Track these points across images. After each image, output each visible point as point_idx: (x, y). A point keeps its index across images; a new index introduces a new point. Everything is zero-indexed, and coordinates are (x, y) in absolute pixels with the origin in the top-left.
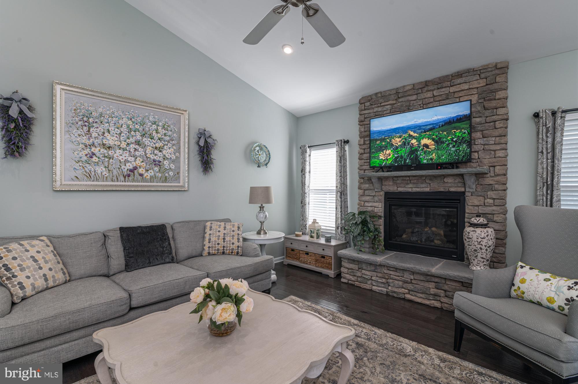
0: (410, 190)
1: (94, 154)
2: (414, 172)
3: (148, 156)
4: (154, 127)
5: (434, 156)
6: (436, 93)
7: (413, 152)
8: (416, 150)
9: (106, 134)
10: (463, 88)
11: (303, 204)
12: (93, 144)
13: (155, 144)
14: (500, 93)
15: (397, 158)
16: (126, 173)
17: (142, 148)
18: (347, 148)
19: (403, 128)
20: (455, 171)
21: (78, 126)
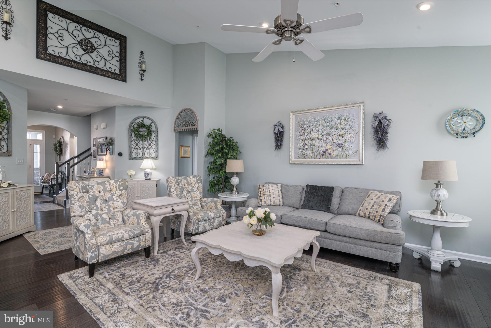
1: (306, 144)
3: (334, 141)
4: (339, 121)
9: (312, 132)
12: (306, 139)
13: (339, 133)
16: (321, 154)
17: (331, 137)
21: (299, 130)
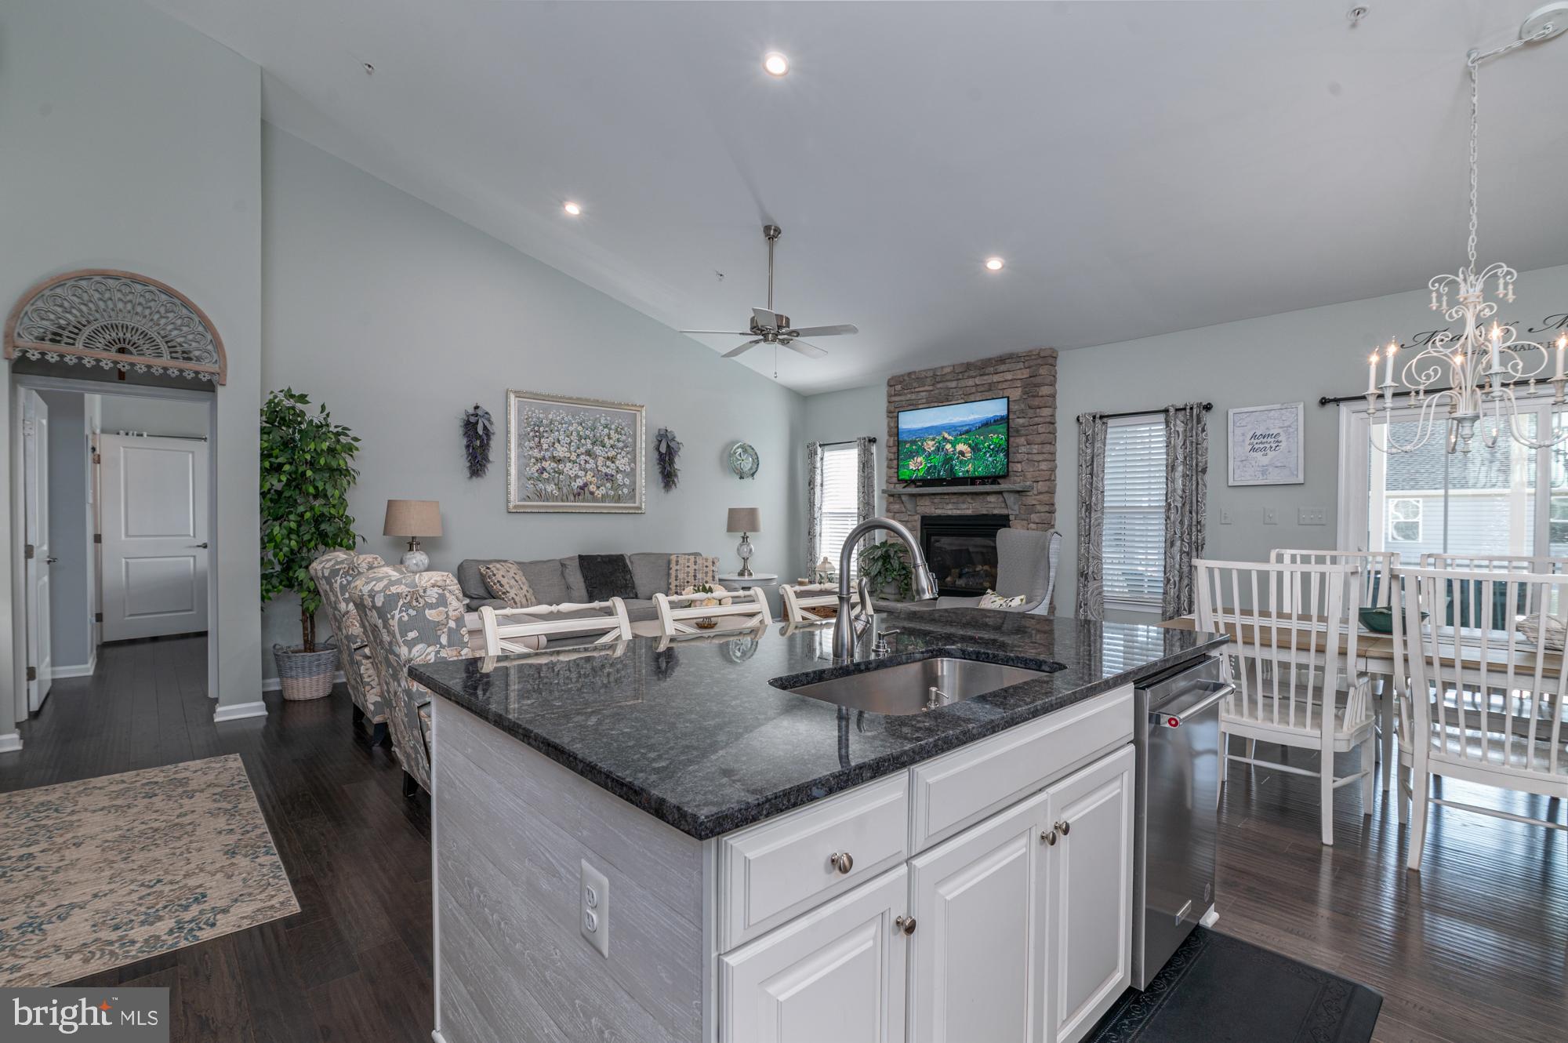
0: (950, 513)
1: (544, 469)
2: (945, 488)
3: (599, 469)
4: (606, 431)
5: (970, 467)
6: (978, 381)
7: (948, 460)
8: (951, 459)
9: (557, 445)
10: (1007, 378)
11: (811, 535)
12: (544, 458)
13: (607, 453)
14: (1042, 388)
15: (929, 468)
16: (576, 491)
17: (593, 460)
18: (874, 449)
19: (936, 427)
20: (995, 488)
21: (529, 437)
